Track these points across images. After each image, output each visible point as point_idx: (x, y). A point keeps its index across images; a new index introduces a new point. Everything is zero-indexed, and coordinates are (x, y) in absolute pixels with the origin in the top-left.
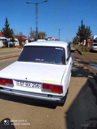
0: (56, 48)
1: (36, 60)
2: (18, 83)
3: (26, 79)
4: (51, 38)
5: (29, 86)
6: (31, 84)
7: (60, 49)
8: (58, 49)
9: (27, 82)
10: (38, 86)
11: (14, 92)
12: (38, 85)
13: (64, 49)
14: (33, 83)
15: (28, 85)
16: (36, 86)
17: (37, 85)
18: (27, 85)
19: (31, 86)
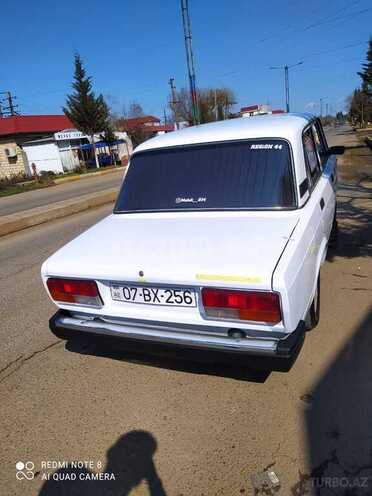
0: (253, 147)
1: (179, 200)
2: (117, 291)
3: (141, 274)
4: (256, 107)
5: (156, 302)
6: (161, 292)
7: (270, 147)
8: (261, 147)
9: (145, 286)
10: (188, 300)
11: (108, 323)
12: (187, 294)
13: (285, 143)
14: (168, 287)
15: (152, 296)
16: (179, 299)
17: (181, 294)
18: (147, 298)
19: (163, 301)
